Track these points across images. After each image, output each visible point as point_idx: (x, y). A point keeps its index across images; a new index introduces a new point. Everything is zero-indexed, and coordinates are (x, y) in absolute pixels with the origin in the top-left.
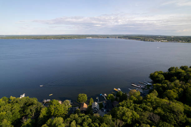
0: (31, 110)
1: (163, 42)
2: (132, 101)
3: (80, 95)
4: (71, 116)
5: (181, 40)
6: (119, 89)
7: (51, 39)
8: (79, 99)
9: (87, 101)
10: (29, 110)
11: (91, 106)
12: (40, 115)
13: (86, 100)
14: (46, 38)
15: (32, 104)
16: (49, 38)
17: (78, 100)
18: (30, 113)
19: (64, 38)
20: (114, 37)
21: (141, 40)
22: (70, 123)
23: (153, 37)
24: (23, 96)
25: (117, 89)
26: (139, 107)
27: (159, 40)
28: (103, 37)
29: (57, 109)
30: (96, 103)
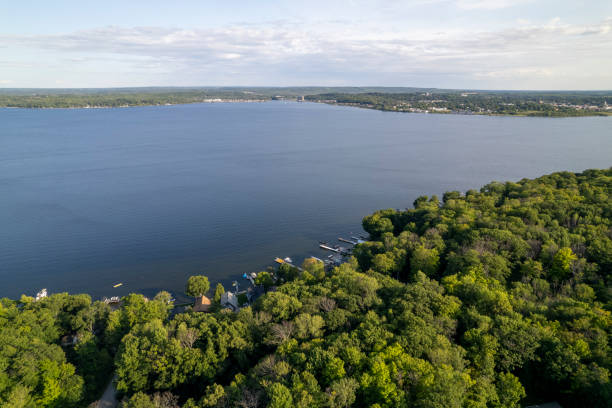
0: (85, 319)
1: (435, 112)
2: (302, 282)
3: (192, 279)
4: (176, 316)
5: (483, 106)
6: (288, 259)
7: (82, 106)
8: (191, 287)
9: (209, 291)
10: (80, 319)
11: (220, 301)
12: (107, 325)
13: (208, 288)
14: (61, 100)
15: (81, 307)
16: (75, 105)
17: (188, 291)
18: (85, 324)
19: (130, 102)
20: (294, 97)
21: (374, 108)
22: (177, 327)
23: (411, 95)
24: (44, 294)
25: (283, 258)
26: (308, 290)
27: (424, 107)
28: (260, 98)
29: (145, 311)
30: (230, 294)
